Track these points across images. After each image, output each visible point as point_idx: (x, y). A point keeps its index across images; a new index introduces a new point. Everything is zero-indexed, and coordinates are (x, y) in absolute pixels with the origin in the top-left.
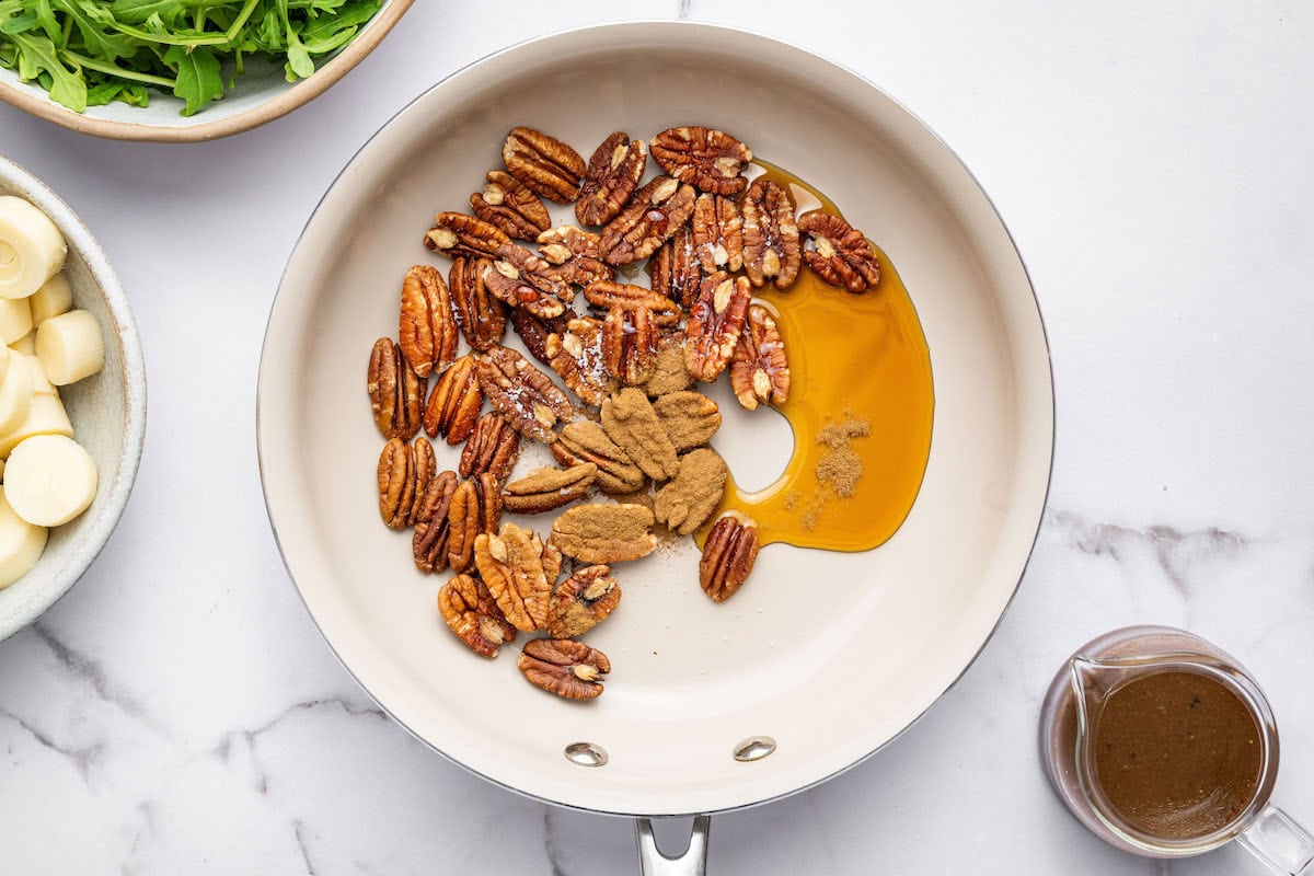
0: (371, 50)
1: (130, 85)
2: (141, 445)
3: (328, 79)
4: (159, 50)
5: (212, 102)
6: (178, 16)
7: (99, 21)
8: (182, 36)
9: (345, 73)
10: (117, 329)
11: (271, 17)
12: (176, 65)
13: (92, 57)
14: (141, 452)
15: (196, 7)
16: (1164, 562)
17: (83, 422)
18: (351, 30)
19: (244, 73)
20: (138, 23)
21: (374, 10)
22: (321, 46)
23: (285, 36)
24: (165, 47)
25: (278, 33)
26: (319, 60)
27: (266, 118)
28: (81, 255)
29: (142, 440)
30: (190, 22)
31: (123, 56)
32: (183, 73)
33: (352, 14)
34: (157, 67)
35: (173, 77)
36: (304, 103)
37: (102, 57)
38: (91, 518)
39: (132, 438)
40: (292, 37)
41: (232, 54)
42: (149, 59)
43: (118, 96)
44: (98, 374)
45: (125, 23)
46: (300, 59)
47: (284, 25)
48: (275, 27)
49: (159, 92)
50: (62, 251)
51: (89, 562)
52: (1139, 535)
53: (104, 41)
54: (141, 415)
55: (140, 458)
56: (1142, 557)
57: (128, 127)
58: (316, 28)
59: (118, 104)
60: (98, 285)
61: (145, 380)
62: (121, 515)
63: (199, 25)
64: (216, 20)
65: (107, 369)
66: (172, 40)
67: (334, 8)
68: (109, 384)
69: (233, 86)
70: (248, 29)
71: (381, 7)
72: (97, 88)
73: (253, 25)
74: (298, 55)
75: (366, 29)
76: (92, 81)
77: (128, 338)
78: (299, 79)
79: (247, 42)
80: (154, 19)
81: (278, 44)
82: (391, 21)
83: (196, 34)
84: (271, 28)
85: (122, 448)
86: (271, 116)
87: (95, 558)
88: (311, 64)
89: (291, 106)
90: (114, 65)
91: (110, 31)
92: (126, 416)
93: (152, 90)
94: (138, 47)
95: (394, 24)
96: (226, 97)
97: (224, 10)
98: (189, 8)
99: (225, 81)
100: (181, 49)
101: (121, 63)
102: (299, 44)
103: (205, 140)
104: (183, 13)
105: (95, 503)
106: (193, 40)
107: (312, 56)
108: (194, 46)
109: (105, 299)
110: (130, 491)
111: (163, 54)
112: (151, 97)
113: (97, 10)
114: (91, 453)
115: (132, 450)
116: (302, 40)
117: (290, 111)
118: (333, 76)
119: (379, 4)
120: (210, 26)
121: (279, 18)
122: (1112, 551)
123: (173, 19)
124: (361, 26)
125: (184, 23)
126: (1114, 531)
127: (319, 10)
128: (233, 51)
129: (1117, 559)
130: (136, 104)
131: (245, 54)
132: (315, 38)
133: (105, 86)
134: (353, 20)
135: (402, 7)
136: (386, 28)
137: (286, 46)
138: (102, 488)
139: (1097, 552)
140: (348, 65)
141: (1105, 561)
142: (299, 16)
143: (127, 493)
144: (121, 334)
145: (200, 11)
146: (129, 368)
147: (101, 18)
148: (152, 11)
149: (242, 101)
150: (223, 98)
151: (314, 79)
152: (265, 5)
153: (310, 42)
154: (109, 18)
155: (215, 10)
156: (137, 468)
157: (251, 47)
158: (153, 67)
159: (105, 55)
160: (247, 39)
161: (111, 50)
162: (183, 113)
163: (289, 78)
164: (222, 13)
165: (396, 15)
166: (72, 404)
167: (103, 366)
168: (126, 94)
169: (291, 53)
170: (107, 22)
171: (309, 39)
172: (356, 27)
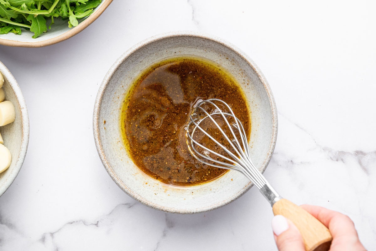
0: (98, 17)
1: (15, 27)
2: (27, 148)
3: (83, 27)
4: (25, 15)
5: (43, 33)
6: (32, 5)
7: (5, 6)
8: (34, 12)
9: (89, 25)
10: (20, 108)
11: (64, 6)
12: (31, 21)
13: (2, 17)
14: (27, 150)
15: (38, 2)
16: (360, 163)
17: (7, 139)
18: (91, 10)
19: (54, 23)
20: (18, 6)
21: (99, 3)
22: (81, 16)
23: (68, 12)
24: (27, 15)
25: (66, 11)
26: (80, 20)
27: (61, 40)
28: (9, 83)
29: (27, 146)
30: (36, 6)
31: (13, 17)
32: (33, 24)
33: (91, 5)
34: (24, 21)
35: (30, 25)
36: (74, 35)
37: (6, 18)
38: (9, 172)
39: (24, 146)
40: (71, 12)
41: (50, 17)
42: (22, 19)
43: (11, 31)
44: (13, 123)
45: (14, 6)
46: (73, 20)
47: (68, 8)
48: (65, 9)
49: (25, 29)
50: (2, 81)
51: (7, 187)
52: (351, 154)
53: (6, 12)
54: (27, 138)
55: (26, 152)
56: (352, 161)
57: (14, 42)
58: (79, 9)
59: (11, 34)
60: (14, 93)
61: (29, 126)
62: (19, 171)
63: (39, 7)
64: (45, 6)
65: (16, 121)
66: (30, 13)
67: (85, 2)
68: (16, 127)
69: (50, 28)
70: (56, 9)
71: (101, 2)
72: (4, 28)
73: (58, 8)
74: (73, 19)
75: (96, 10)
76: (2, 25)
77: (24, 111)
78: (73, 27)
79: (55, 14)
80: (24, 5)
81: (66, 15)
82: (104, 8)
83: (38, 11)
84: (64, 9)
85: (20, 149)
86: (63, 39)
87: (10, 186)
88: (77, 21)
89: (70, 36)
90: (10, 20)
91: (8, 9)
92: (22, 138)
93: (22, 28)
94: (18, 14)
95: (105, 9)
96: (48, 32)
97: (48, 2)
98: (36, 2)
99: (48, 26)
100: (33, 16)
101: (12, 20)
102: (73, 15)
103: (41, 47)
104: (34, 3)
105: (11, 167)
106: (37, 13)
107: (77, 19)
108: (37, 15)
109: (16, 98)
110: (23, 164)
111: (27, 17)
112: (22, 31)
113: (4, 2)
114: (9, 150)
115: (24, 150)
116: (74, 14)
117: (70, 38)
118: (84, 26)
119: (100, 2)
120: (43, 8)
121: (66, 6)
122: (342, 160)
123: (30, 5)
124: (94, 9)
125: (34, 7)
126: (343, 153)
127: (80, 3)
128: (51, 16)
129: (344, 162)
130: (17, 34)
131: (54, 17)
132: (78, 13)
133: (7, 27)
134: (91, 6)
135: (108, 3)
136: (103, 10)
137: (69, 15)
138: (13, 162)
139: (337, 160)
140: (90, 22)
141: (340, 163)
142: (73, 5)
143: (21, 164)
144: (22, 110)
145: (39, 3)
146: (24, 122)
147: (6, 5)
148: (23, 2)
149: (53, 33)
150: (47, 32)
151: (78, 27)
152: (62, 2)
153: (77, 14)
154: (8, 5)
155: (45, 3)
156: (25, 156)
157: (57, 15)
158: (23, 21)
159: (7, 17)
160: (55, 13)
161: (9, 15)
162: (33, 37)
163: (69, 26)
164: (47, 3)
165: (106, 6)
166: (3, 132)
167: (15, 120)
168: (14, 30)
169: (70, 18)
170: (8, 6)
171: (76, 13)
172: (93, 9)
